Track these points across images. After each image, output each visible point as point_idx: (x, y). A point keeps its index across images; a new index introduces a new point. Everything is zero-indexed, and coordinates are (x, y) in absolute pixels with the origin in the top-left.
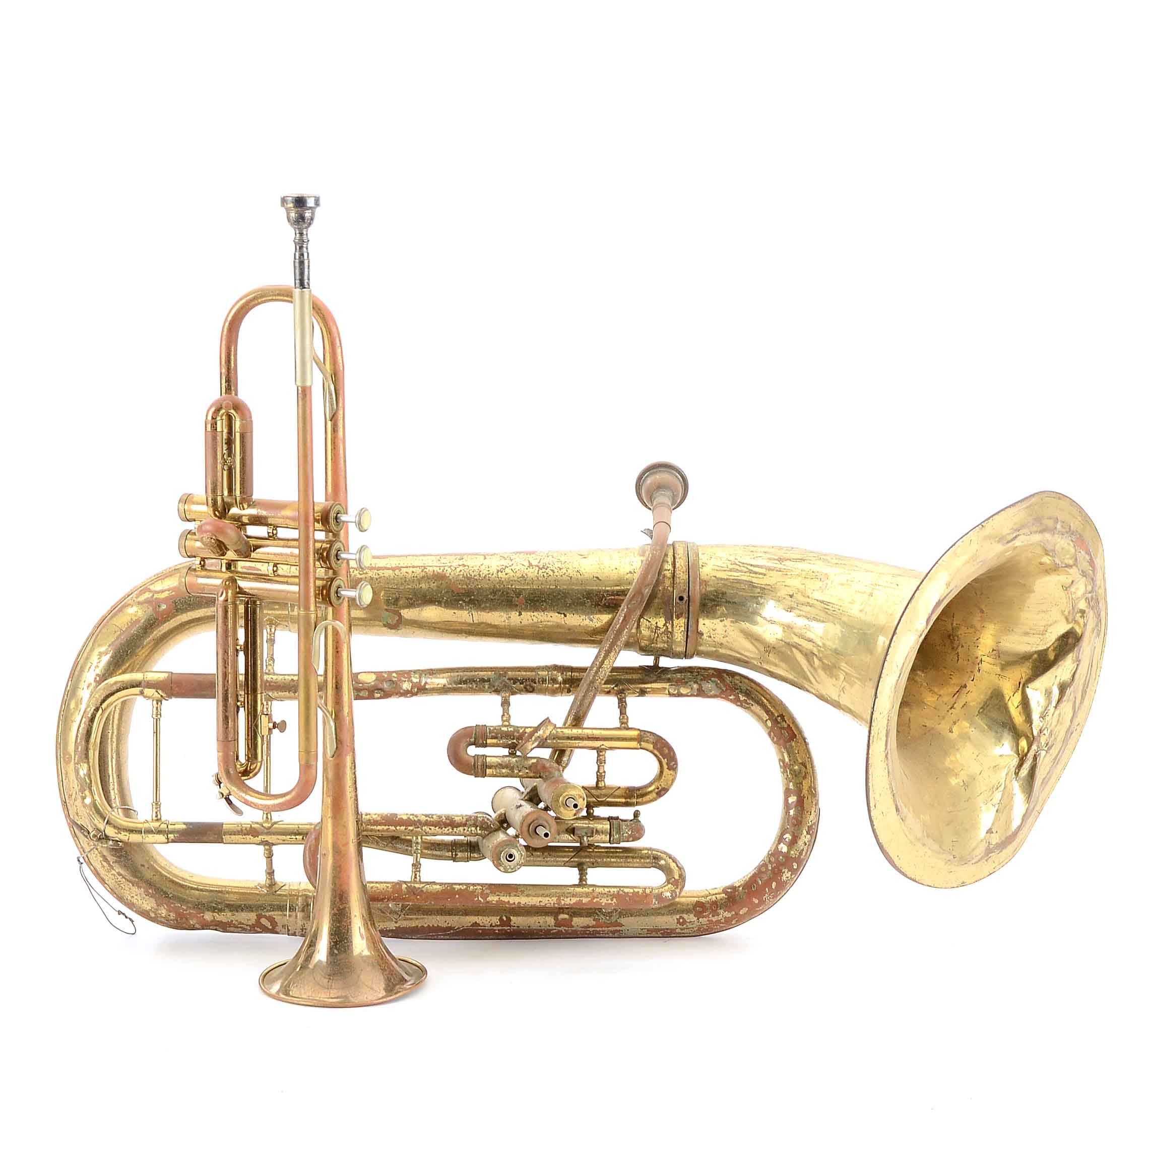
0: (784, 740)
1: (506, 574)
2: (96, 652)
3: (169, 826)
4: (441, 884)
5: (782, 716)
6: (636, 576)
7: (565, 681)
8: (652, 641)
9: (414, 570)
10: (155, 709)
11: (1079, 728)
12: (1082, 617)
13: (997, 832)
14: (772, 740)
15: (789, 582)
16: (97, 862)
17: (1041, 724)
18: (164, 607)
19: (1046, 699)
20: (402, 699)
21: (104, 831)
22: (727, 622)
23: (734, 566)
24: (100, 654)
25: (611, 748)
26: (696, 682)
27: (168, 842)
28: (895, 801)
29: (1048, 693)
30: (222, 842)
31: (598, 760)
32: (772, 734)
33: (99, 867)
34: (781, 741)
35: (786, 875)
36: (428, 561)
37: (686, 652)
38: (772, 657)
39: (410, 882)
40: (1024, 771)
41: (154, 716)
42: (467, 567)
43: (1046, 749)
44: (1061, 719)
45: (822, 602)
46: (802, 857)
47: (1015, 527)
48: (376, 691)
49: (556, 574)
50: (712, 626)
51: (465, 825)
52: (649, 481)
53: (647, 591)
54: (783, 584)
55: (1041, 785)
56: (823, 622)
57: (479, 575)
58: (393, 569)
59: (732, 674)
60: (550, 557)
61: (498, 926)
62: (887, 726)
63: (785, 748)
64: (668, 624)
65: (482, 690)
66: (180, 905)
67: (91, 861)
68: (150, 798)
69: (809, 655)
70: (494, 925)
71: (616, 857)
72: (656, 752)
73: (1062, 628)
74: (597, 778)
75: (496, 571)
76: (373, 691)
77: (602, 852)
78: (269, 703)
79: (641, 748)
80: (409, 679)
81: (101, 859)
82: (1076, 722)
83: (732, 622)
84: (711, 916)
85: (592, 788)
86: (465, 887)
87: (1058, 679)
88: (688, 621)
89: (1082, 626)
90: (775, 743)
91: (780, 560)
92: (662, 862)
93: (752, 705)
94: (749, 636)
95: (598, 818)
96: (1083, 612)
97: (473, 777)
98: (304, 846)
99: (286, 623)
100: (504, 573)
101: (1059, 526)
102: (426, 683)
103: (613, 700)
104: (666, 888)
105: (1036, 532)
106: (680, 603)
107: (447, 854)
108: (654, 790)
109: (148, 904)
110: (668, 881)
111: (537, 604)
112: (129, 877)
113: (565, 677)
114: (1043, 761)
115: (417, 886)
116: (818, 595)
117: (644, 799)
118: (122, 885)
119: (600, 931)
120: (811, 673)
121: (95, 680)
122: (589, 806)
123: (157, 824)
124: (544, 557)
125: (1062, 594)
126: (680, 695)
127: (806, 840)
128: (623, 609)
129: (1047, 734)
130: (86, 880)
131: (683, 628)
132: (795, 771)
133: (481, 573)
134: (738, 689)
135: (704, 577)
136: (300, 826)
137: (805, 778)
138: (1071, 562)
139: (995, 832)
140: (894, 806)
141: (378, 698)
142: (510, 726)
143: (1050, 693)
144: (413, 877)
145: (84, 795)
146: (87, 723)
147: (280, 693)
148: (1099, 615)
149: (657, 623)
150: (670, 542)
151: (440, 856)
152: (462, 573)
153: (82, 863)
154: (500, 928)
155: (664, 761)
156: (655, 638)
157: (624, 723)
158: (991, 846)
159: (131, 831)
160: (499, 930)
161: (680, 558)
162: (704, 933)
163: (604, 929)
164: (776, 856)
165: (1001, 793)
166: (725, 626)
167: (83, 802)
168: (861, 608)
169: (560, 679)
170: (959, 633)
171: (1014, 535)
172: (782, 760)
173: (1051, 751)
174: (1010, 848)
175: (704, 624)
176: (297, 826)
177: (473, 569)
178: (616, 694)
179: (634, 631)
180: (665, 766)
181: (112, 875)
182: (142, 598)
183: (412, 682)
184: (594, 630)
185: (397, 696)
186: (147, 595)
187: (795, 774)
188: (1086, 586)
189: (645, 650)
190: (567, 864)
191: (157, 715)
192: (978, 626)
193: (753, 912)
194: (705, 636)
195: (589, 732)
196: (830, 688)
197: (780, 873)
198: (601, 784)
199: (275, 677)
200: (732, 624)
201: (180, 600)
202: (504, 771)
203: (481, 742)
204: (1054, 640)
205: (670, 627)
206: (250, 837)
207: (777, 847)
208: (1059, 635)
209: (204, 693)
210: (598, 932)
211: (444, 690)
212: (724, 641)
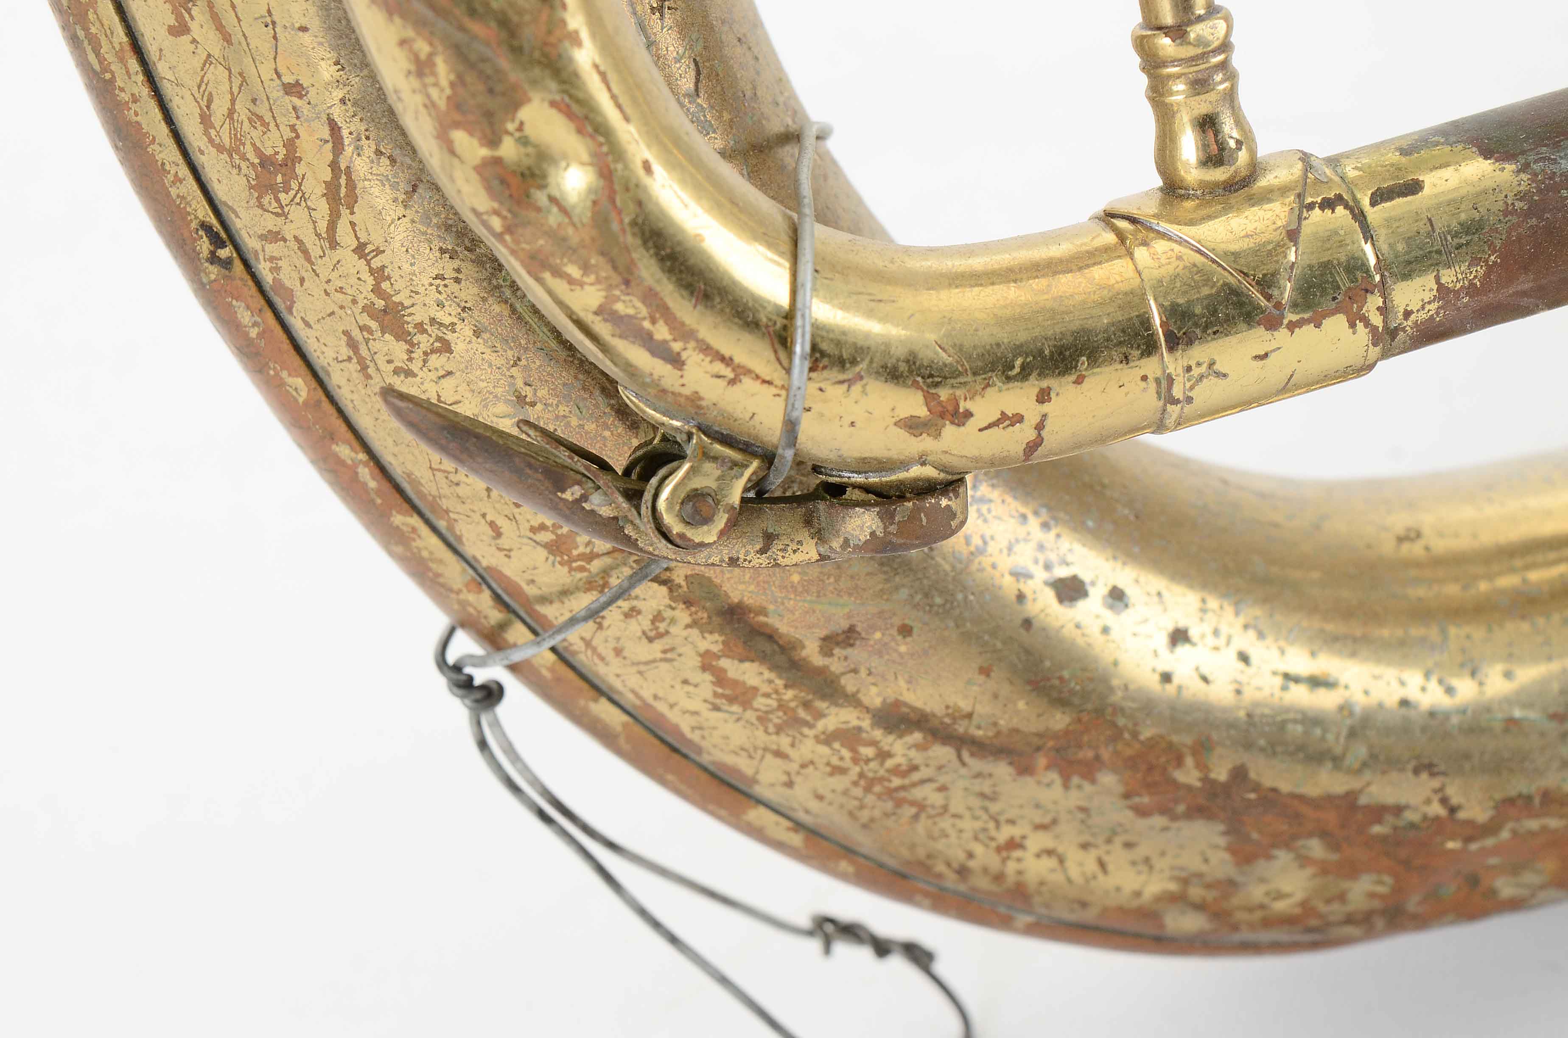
81: (712, 642)
118: (918, 793)
145: (508, 149)
181: (827, 739)
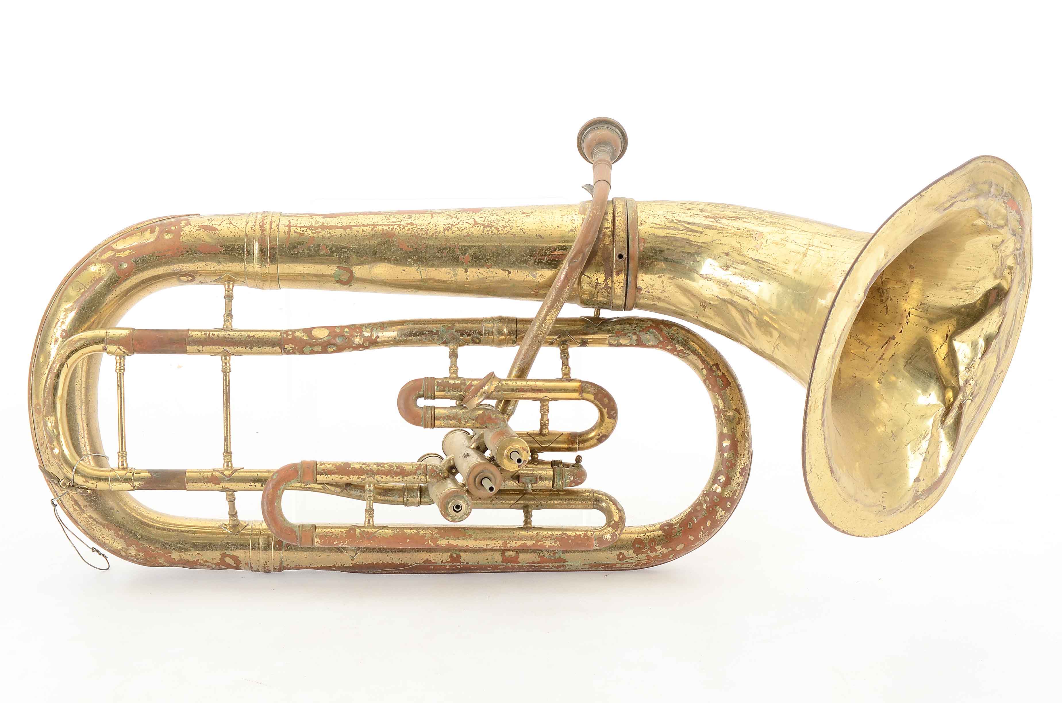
0: (719, 388)
1: (453, 233)
2: (62, 309)
3: (135, 475)
4: (393, 529)
5: (717, 365)
6: (578, 234)
7: (510, 333)
8: (592, 295)
9: (365, 228)
10: (118, 364)
11: (1002, 375)
12: (1010, 273)
13: (924, 480)
14: (708, 387)
15: (724, 240)
16: (70, 506)
17: (967, 375)
18: (125, 266)
19: (972, 352)
20: (355, 353)
21: (73, 480)
22: (665, 278)
23: (672, 224)
24: (67, 311)
25: (554, 399)
26: (635, 334)
27: (133, 490)
28: (830, 464)
29: (974, 345)
30: (185, 489)
31: (541, 409)
32: (707, 381)
33: (71, 510)
34: (716, 389)
35: (720, 513)
36: (377, 220)
37: (625, 305)
38: (709, 312)
39: (364, 527)
40: (950, 420)
41: (118, 371)
42: (415, 226)
43: (971, 398)
44: (986, 368)
45: (757, 261)
46: (735, 497)
47: (952, 194)
48: (329, 346)
49: (500, 232)
50: (650, 282)
51: (415, 473)
52: (590, 136)
53: (588, 250)
54: (720, 242)
55: (966, 432)
56: (758, 280)
57: (427, 233)
58: (345, 228)
59: (669, 325)
60: (495, 215)
61: (448, 562)
62: (824, 396)
63: (720, 395)
64: (608, 281)
65: (431, 342)
66: (148, 546)
67: (65, 504)
68: (116, 448)
69: (744, 312)
70: (444, 561)
71: (559, 499)
72: (597, 402)
73: (990, 283)
74: (541, 425)
75: (443, 230)
76: (326, 347)
77: (546, 495)
78: (228, 358)
79: (582, 399)
80: (361, 333)
81: (73, 503)
82: (999, 371)
83: (670, 278)
84: (649, 552)
85: (536, 435)
86: (415, 531)
87: (984, 332)
88: (627, 277)
89: (1009, 281)
90: (710, 390)
91: (717, 218)
92: (604, 505)
93: (689, 355)
94: (686, 291)
95: (543, 462)
96: (1011, 268)
97: (422, 428)
98: (262, 492)
99: (243, 280)
100: (450, 232)
101: (992, 190)
102: (377, 337)
103: (556, 351)
104: (607, 531)
105: (971, 198)
106: (620, 260)
107: (399, 499)
108: (595, 436)
109: (119, 545)
110: (608, 524)
111: (483, 261)
112: (100, 519)
113: (510, 329)
114: (968, 410)
115: (370, 530)
116: (752, 254)
117: (587, 444)
119: (545, 566)
120: (747, 329)
121: (62, 336)
122: (534, 452)
123: (123, 473)
124: (489, 215)
125: (991, 251)
126: (620, 345)
127: (739, 481)
128: (565, 267)
129: (972, 384)
130: (60, 521)
131: (622, 284)
132: (729, 417)
133: (428, 232)
134: (675, 340)
135: (642, 235)
136: (258, 473)
137: (738, 423)
138: (1002, 222)
139: (922, 480)
140: (829, 469)
141: (331, 352)
142: (457, 378)
143: (977, 345)
144: (367, 522)
145: (52, 446)
146: (54, 379)
147: (237, 349)
148: (1025, 269)
149: (597, 279)
150: (610, 198)
151: (392, 501)
152: (410, 232)
153: (56, 505)
154: (451, 564)
155: (605, 411)
156: (596, 293)
157: (566, 376)
158: (918, 494)
159: (99, 479)
160: (449, 566)
161: (619, 216)
162: (642, 567)
163: (548, 564)
164: (711, 496)
165: (928, 442)
166: (663, 282)
167: (52, 453)
168: (796, 267)
169: (506, 330)
170: (889, 286)
171: (952, 202)
172: (716, 406)
173: (976, 400)
174: (936, 493)
175: (643, 280)
176: (256, 474)
177: (420, 227)
178: (559, 345)
179: (575, 286)
180: (606, 415)
181: (84, 517)
182: (104, 257)
183: (363, 336)
184: (537, 285)
185: (350, 350)
186: (110, 254)
187: (729, 420)
188: (1015, 244)
189: (585, 303)
190: (512, 506)
191: (120, 370)
192: (907, 280)
193: (689, 548)
194: (643, 291)
195: (533, 383)
196: (765, 344)
197: (715, 512)
198: (545, 431)
199: (232, 333)
200: (669, 281)
201: (140, 259)
202: (451, 422)
203: (429, 394)
204: (981, 295)
205: (609, 283)
206: (212, 484)
207: (711, 487)
208: (987, 290)
209: (165, 349)
210: (543, 567)
211: (395, 342)
212: (662, 296)
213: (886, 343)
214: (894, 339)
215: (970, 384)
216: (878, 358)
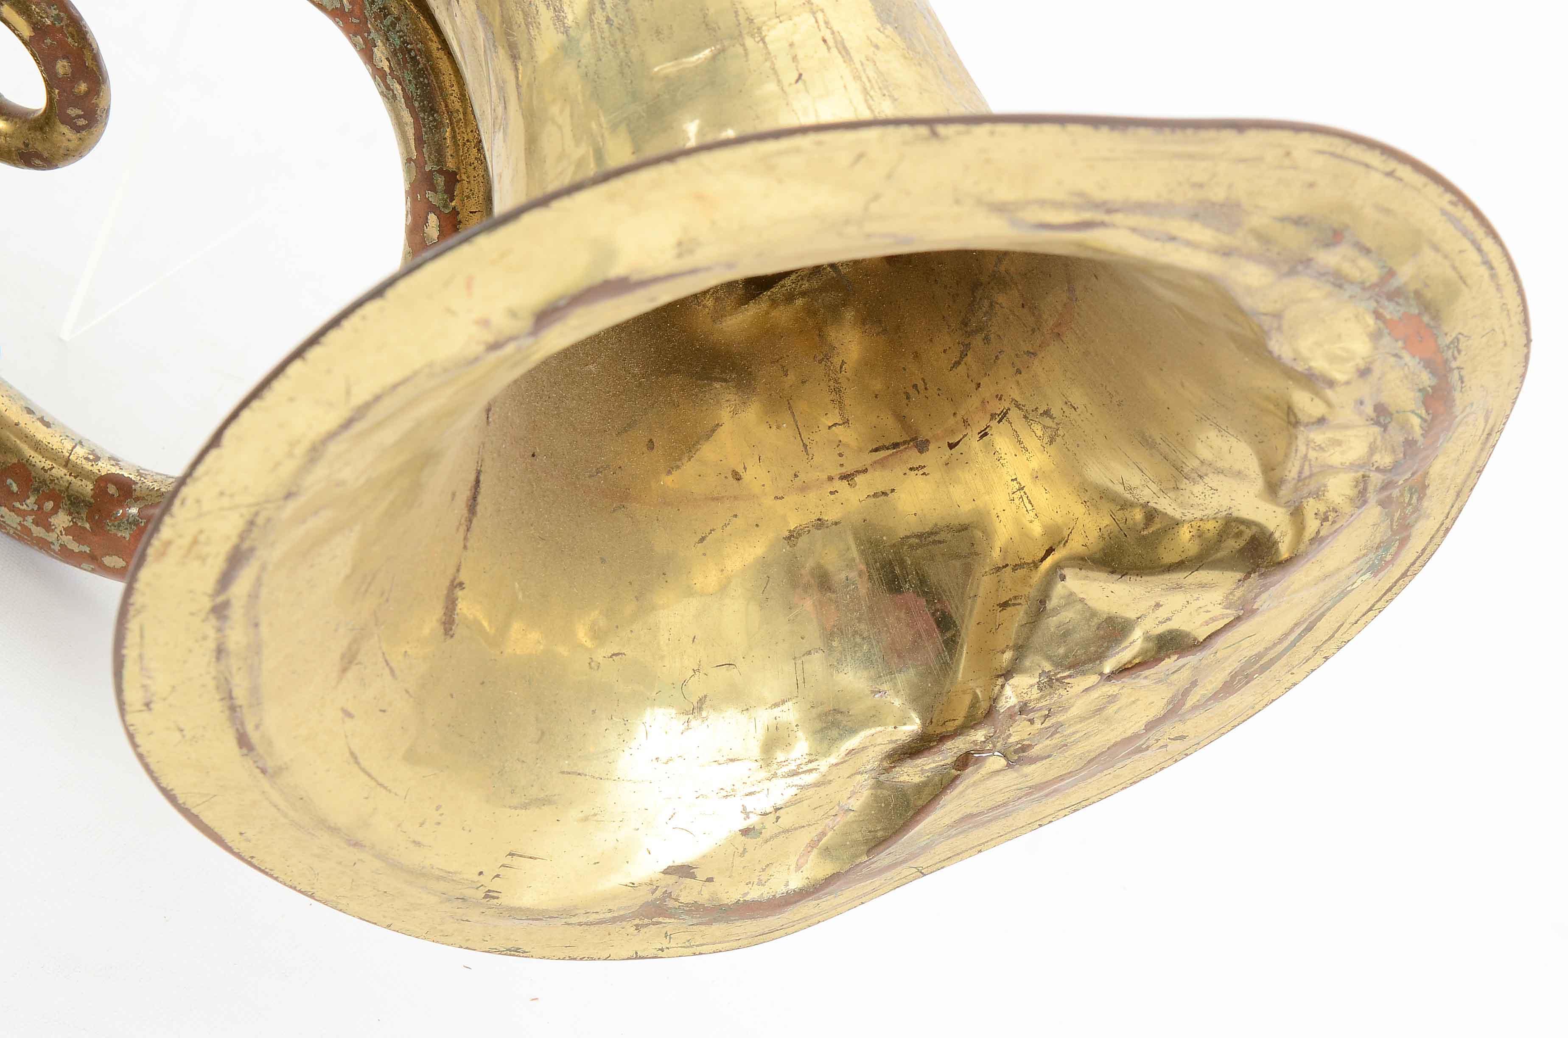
13: (709, 880)
17: (1035, 696)
40: (911, 773)
43: (1013, 758)
114: (981, 781)
129: (1041, 725)
139: (700, 878)
173: (1024, 770)
204: (1211, 514)
213: (896, 445)
214: (921, 452)
215: (1032, 721)
216: (843, 470)
